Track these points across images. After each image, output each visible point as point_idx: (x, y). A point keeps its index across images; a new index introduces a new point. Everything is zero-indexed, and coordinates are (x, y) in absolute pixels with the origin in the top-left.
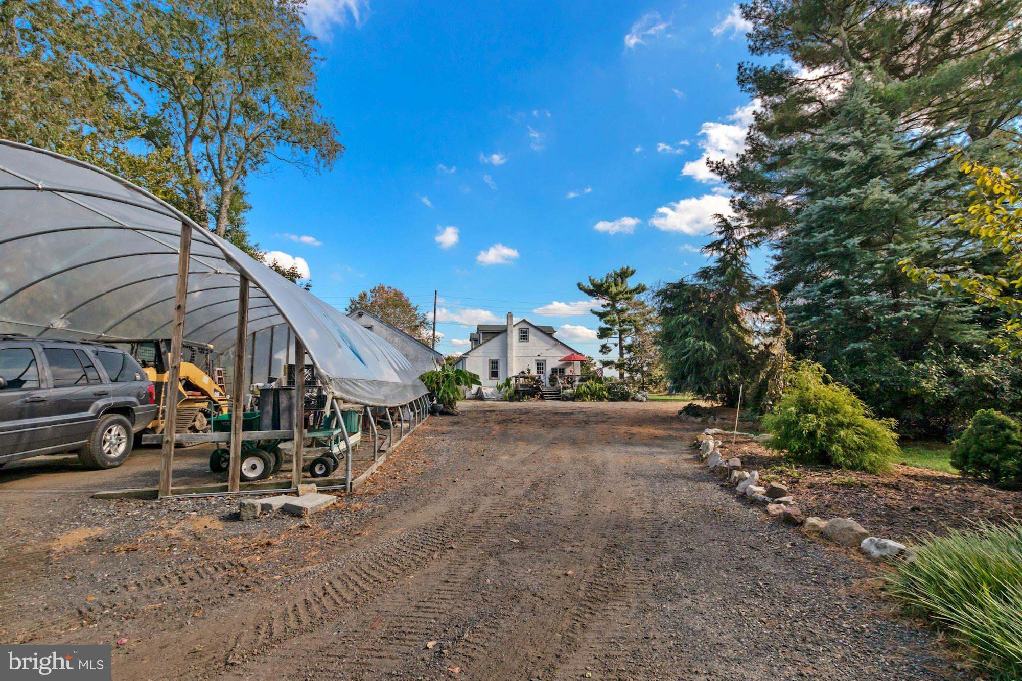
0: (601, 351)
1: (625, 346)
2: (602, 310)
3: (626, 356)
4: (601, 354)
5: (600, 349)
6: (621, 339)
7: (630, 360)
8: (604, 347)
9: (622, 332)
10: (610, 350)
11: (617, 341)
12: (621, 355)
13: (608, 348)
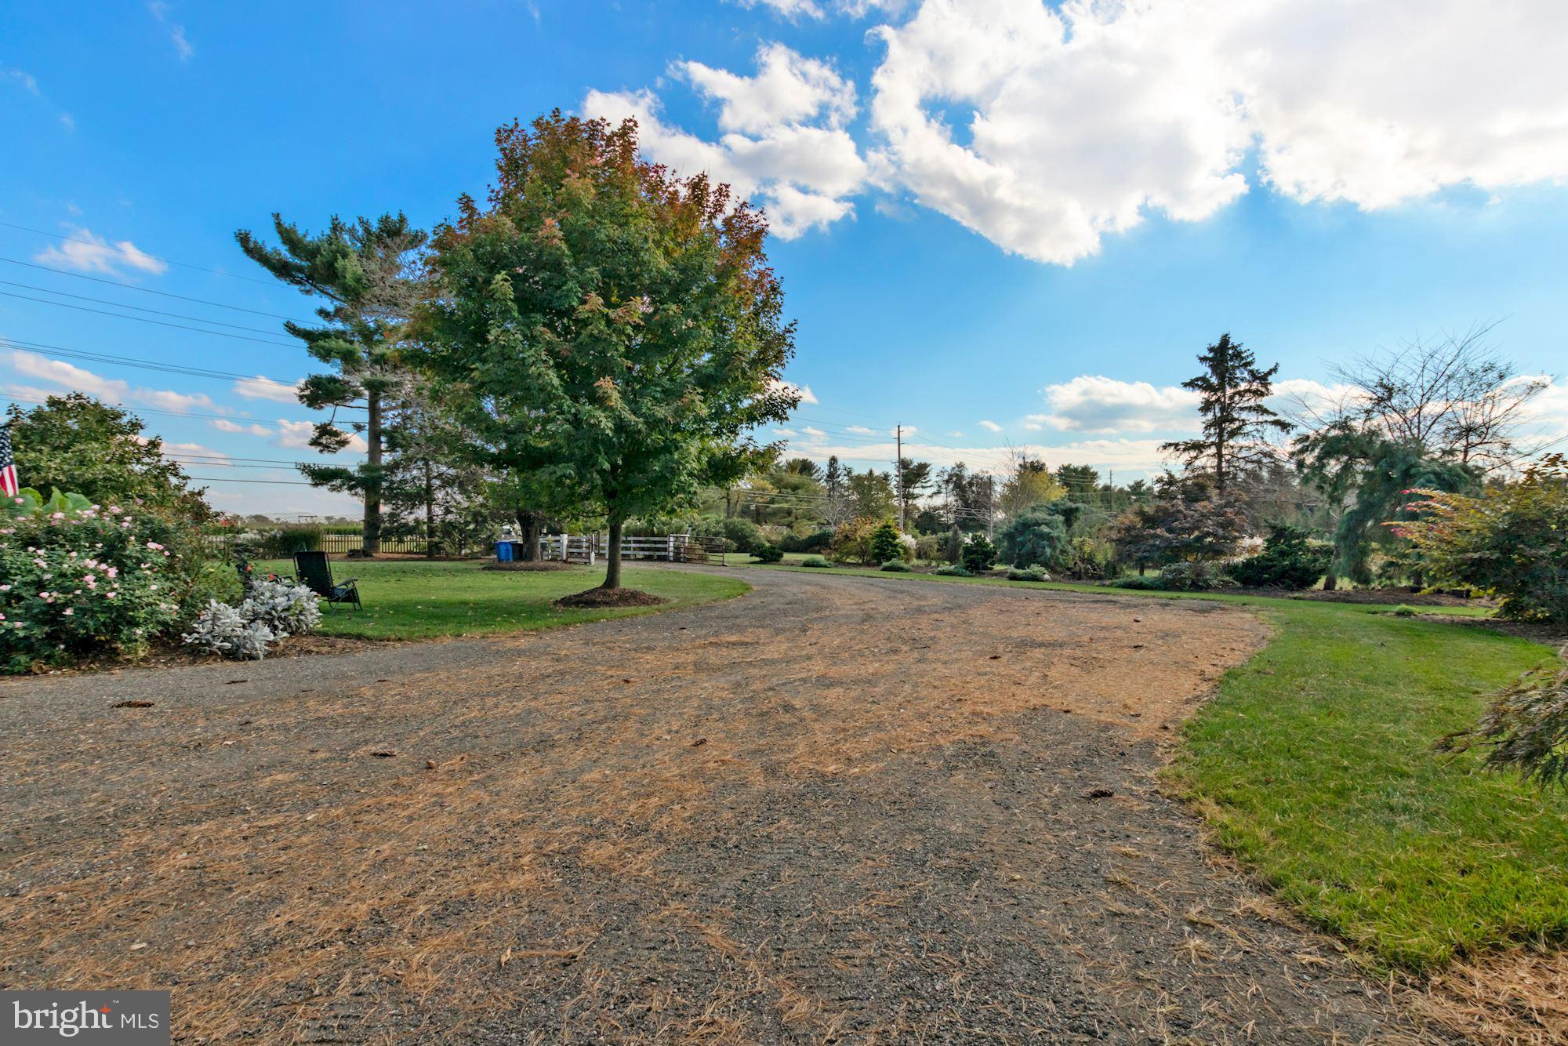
0: (315, 442)
1: (384, 432)
2: (319, 324)
3: (386, 458)
4: (316, 449)
5: (315, 434)
6: (374, 411)
7: (394, 467)
8: (324, 430)
9: (376, 389)
10: (343, 443)
11: (364, 417)
12: (374, 451)
13: (336, 434)
